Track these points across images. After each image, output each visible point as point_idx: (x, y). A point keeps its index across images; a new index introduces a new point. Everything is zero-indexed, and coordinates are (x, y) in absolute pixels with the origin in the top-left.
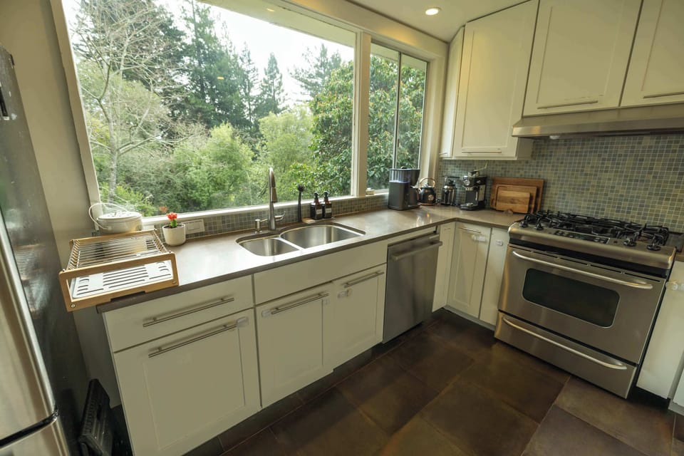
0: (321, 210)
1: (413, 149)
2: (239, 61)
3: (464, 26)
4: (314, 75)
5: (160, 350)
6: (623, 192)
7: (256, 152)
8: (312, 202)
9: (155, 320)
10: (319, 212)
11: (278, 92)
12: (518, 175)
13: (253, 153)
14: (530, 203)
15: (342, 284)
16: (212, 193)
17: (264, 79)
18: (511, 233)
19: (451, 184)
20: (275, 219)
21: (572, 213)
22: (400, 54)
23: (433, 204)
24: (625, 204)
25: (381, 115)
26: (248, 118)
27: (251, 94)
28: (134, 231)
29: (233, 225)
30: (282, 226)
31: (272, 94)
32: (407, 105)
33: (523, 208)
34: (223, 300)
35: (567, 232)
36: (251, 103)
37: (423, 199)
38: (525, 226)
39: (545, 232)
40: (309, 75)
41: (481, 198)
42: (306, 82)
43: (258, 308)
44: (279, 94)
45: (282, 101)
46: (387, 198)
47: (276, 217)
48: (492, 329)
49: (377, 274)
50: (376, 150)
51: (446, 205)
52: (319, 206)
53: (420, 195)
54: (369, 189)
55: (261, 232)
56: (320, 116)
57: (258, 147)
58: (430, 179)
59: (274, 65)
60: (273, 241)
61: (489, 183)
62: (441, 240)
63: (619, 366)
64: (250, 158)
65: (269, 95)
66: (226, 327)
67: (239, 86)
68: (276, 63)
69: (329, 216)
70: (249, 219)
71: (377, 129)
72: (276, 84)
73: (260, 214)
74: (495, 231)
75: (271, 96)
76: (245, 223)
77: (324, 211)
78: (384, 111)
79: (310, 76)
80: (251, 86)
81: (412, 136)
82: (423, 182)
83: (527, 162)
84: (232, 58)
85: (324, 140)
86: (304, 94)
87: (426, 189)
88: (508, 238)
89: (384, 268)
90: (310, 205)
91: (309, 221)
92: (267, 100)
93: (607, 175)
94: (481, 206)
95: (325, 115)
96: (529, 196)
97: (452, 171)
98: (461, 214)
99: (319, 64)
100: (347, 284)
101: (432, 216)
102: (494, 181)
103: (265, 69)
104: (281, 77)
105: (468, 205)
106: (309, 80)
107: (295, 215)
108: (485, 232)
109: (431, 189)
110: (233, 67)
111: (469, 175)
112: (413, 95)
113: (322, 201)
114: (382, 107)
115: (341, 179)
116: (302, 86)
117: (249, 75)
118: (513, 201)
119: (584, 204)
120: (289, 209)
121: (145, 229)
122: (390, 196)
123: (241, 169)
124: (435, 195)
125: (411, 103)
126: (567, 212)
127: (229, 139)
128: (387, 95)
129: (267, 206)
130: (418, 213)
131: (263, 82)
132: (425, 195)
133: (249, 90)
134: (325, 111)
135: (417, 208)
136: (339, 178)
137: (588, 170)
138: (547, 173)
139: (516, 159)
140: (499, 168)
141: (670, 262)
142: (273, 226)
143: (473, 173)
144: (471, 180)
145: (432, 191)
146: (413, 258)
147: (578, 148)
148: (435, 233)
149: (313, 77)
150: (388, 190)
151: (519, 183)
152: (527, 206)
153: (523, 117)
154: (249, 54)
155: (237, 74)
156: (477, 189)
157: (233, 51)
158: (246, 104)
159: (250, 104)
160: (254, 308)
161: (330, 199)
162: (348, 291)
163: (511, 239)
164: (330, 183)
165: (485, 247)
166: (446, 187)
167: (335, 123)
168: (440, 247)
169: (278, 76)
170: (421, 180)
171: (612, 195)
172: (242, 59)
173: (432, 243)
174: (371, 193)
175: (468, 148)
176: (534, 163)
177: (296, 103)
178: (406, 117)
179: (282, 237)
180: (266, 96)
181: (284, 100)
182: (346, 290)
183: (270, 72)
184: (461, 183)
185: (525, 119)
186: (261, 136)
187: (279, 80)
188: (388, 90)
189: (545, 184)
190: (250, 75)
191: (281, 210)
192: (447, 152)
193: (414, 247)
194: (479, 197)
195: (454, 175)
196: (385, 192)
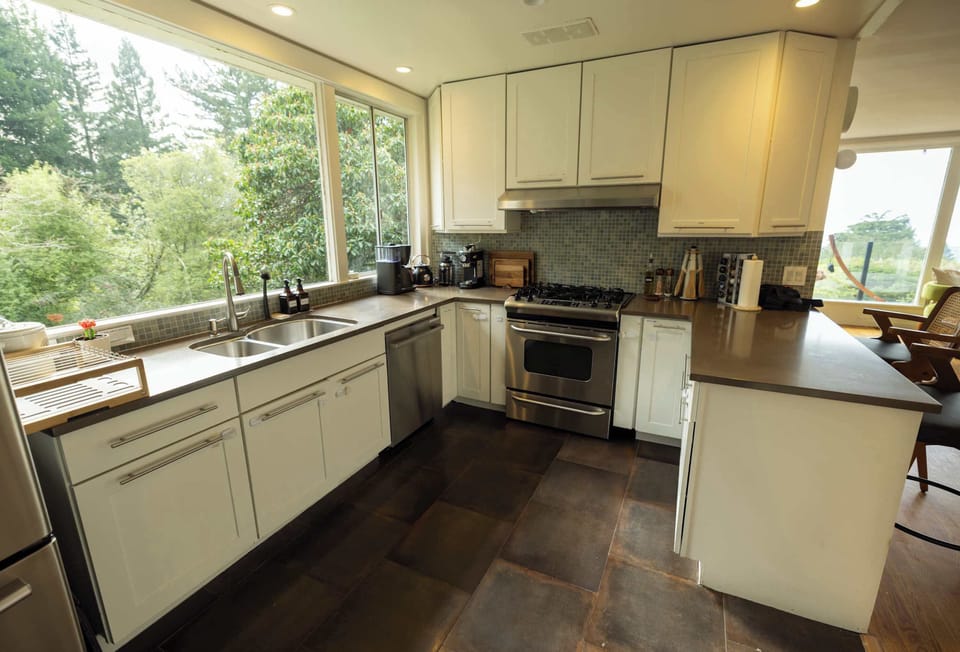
0: (295, 301)
1: (399, 215)
2: (50, 43)
3: (440, 86)
4: (219, 87)
5: (131, 476)
6: (593, 261)
7: (121, 218)
8: (282, 292)
9: (122, 440)
10: (293, 304)
11: (146, 109)
12: (512, 248)
13: (114, 221)
14: (525, 277)
15: (339, 381)
16: (27, 298)
17: (114, 83)
18: (507, 308)
19: (447, 260)
20: (237, 317)
21: (560, 283)
22: (372, 108)
23: (430, 284)
24: (596, 272)
25: (350, 170)
26: (86, 154)
27: (85, 109)
28: (38, 346)
29: (175, 330)
30: (245, 325)
31: (136, 113)
32: (384, 158)
33: (519, 282)
34: (202, 410)
35: (551, 300)
36: (89, 126)
37: (418, 280)
38: (518, 299)
39: (535, 302)
40: (209, 86)
41: (480, 275)
42: (204, 97)
43: (244, 417)
44: (150, 114)
45: (158, 126)
46: (375, 282)
47: (238, 314)
48: (503, 410)
49: (376, 366)
50: (349, 218)
51: (445, 285)
52: (292, 297)
53: (414, 275)
54: (351, 272)
55: (219, 335)
56: (253, 166)
57: (123, 209)
58: (424, 256)
59: (133, 61)
60: (240, 344)
61: (486, 257)
62: (442, 323)
63: (600, 412)
64: (108, 229)
65: (128, 114)
66: (208, 442)
67: (55, 92)
68: (136, 57)
69: (306, 308)
70: (197, 320)
71: (347, 189)
72: (141, 94)
73: (214, 311)
74: (494, 307)
75: (132, 115)
76: (193, 327)
77: (299, 303)
78: (353, 163)
79: (211, 87)
80: (83, 93)
81: (396, 199)
82: (416, 261)
83: (518, 235)
84: (31, 35)
85: (264, 203)
86: (203, 117)
87: (420, 267)
88: (505, 312)
89: (383, 359)
90: (280, 297)
91: (281, 317)
92: (126, 122)
93: (580, 246)
94: (480, 284)
95: (262, 165)
96: (522, 269)
97: (447, 246)
98: (461, 294)
99: (227, 69)
100: (344, 380)
101: (431, 298)
102: (491, 256)
103: (113, 66)
104: (151, 84)
105: (467, 283)
106: (211, 94)
107: (260, 310)
108: (484, 308)
109: (426, 267)
110: (34, 53)
111: (465, 251)
112: (391, 144)
113: (294, 290)
114: (350, 158)
115: (300, 261)
116: (197, 104)
117: (76, 72)
118: (509, 275)
119: (568, 274)
120: (251, 303)
121: (53, 344)
122: (379, 278)
123: (92, 251)
124: (431, 275)
125: (389, 155)
126: (555, 282)
127: (56, 196)
128: (355, 140)
129: (223, 301)
130: (414, 295)
131: (111, 89)
132: (420, 275)
133: (81, 100)
134: (260, 159)
135: (413, 290)
136: (297, 259)
137: (567, 242)
138: (536, 245)
139: (505, 232)
140: (494, 241)
141: (617, 316)
142: (235, 326)
143: (468, 248)
144: (467, 255)
145: (427, 270)
146: (413, 346)
147: (557, 220)
148: (435, 316)
149: (217, 91)
150: (375, 271)
151: (513, 256)
152: (522, 280)
153: (506, 190)
154: (72, 33)
155: (46, 69)
156: (474, 265)
157: (32, 23)
158: (78, 126)
159: (86, 129)
160: (240, 416)
161: (306, 287)
162: (346, 389)
163: (508, 313)
164: (280, 268)
165: (486, 326)
166: (442, 264)
167: (282, 178)
168: (442, 331)
169: (144, 81)
170: (413, 257)
171: (587, 264)
172: (56, 41)
173: (433, 327)
174: (355, 277)
175: (460, 220)
176: (523, 235)
177: (189, 132)
178: (385, 173)
179: (249, 337)
180: (121, 116)
181: (163, 124)
182: (344, 386)
183: (125, 73)
184: (457, 258)
185: (509, 192)
186: (128, 190)
187: (148, 89)
188: (355, 134)
189: (535, 255)
190: (81, 74)
191: (242, 306)
192: (439, 225)
193: (412, 334)
194: (478, 273)
195: (449, 250)
196: (372, 275)
